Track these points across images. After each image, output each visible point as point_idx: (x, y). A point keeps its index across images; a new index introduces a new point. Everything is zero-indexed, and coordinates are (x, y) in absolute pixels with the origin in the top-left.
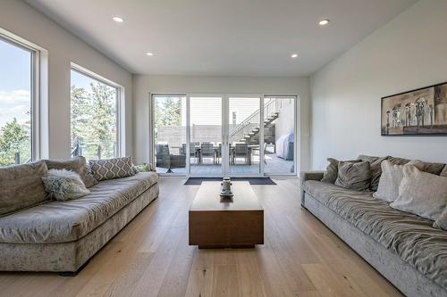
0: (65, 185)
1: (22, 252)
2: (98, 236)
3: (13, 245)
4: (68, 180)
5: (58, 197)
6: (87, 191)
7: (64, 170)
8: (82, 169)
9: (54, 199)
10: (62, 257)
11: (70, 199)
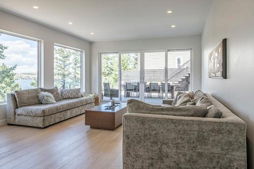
0: (46, 98)
1: (28, 118)
2: (53, 117)
3: (25, 116)
4: (47, 96)
5: (43, 102)
6: (55, 102)
7: (47, 92)
8: (55, 93)
9: (41, 103)
10: (39, 122)
11: (47, 104)
